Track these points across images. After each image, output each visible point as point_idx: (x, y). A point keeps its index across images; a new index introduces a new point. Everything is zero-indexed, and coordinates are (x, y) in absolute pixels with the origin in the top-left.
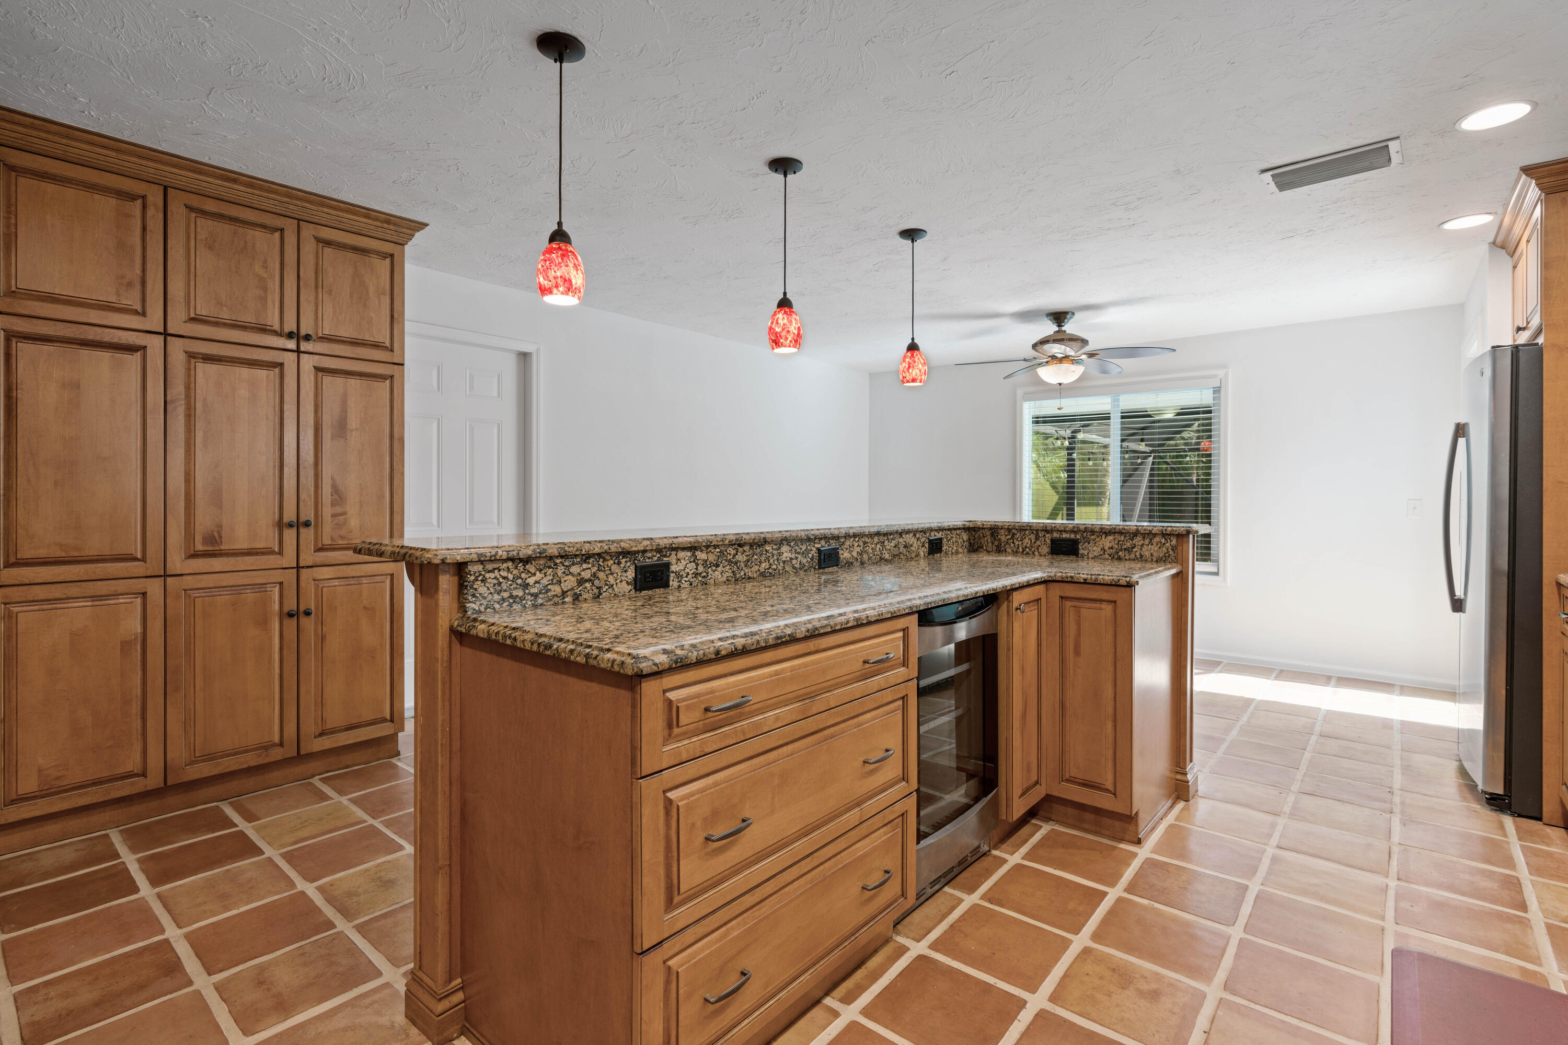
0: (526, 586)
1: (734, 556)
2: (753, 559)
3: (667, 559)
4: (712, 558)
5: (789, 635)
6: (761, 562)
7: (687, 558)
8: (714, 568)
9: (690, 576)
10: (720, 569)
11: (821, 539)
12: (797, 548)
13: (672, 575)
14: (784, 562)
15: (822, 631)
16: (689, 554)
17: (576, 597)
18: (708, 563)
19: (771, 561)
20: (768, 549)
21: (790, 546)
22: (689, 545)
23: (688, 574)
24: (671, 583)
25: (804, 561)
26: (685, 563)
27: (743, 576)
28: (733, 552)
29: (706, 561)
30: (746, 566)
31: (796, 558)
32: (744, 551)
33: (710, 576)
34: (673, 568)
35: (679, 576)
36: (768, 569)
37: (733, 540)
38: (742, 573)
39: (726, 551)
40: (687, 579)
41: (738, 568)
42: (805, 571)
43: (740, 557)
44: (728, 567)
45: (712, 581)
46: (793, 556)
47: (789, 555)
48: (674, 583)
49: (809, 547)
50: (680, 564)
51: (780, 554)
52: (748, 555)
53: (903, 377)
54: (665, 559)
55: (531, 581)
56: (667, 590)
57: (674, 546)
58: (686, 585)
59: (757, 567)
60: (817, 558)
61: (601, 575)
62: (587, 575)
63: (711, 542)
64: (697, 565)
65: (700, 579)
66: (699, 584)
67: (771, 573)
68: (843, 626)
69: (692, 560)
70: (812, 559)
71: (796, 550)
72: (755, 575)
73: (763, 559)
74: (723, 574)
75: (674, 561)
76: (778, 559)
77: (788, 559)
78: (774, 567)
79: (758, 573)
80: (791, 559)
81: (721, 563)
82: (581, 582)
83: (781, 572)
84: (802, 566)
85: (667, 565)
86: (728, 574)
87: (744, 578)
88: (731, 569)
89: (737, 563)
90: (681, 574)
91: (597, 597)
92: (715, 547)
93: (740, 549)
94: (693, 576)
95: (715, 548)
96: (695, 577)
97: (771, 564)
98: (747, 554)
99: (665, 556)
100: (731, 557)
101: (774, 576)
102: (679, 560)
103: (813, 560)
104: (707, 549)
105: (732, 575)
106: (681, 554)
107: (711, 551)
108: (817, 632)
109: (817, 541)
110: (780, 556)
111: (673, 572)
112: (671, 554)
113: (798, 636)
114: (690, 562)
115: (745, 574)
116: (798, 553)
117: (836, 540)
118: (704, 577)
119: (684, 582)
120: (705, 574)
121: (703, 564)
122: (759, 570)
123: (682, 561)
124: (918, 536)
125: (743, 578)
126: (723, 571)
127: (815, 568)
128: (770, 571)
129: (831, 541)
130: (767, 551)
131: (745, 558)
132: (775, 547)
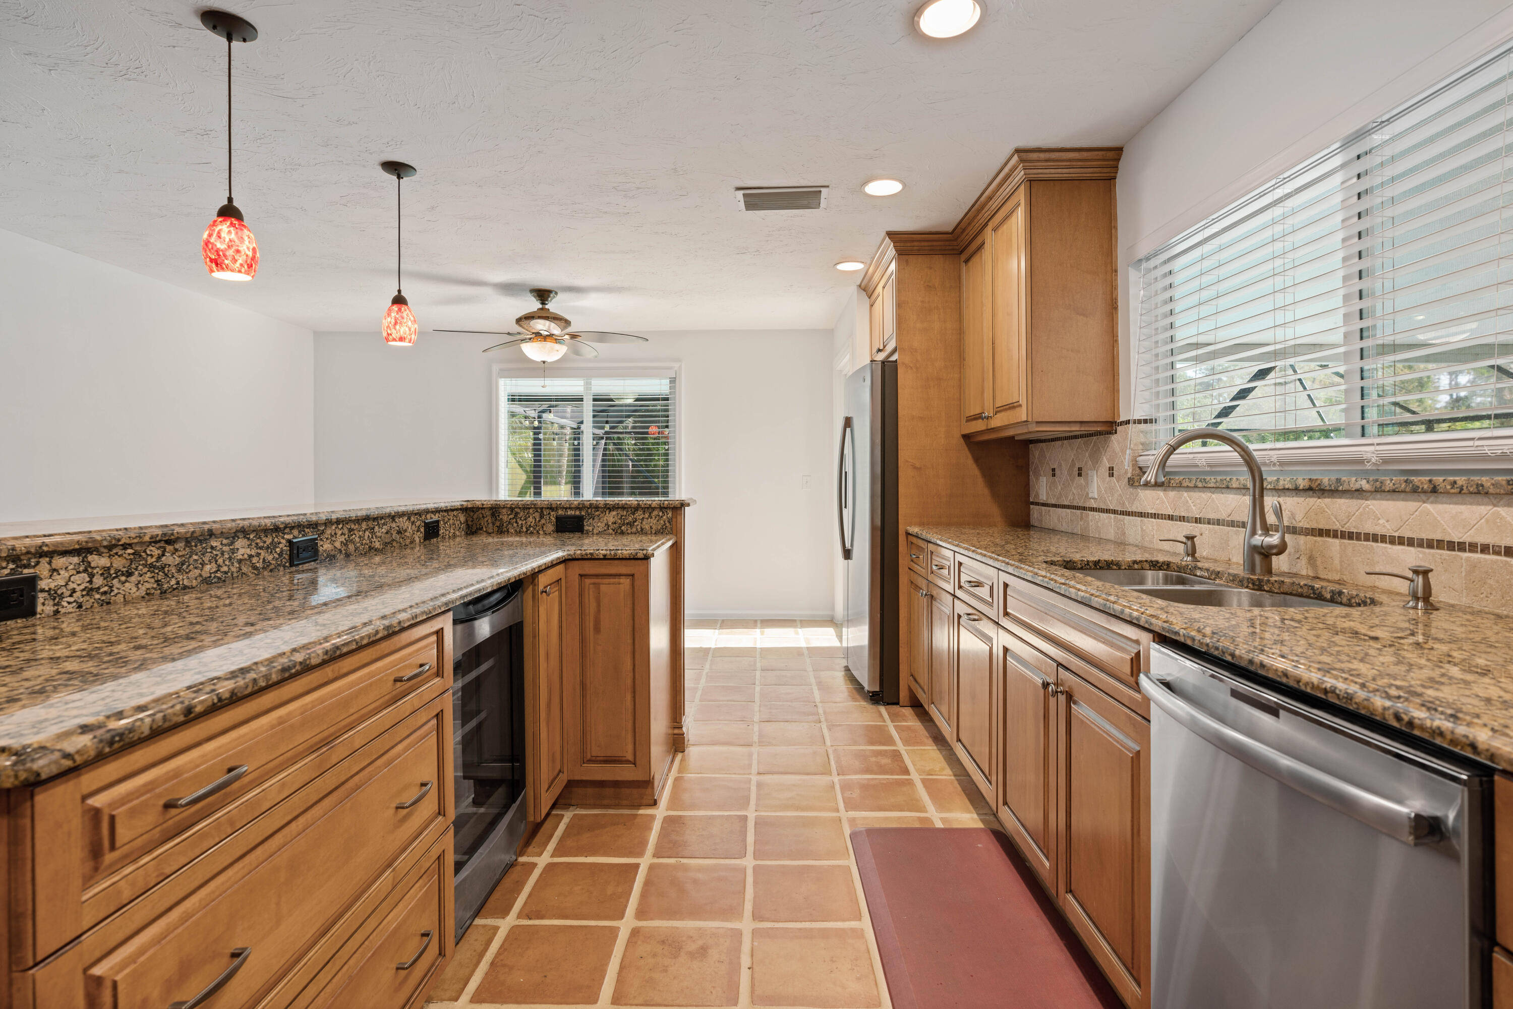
1: (159, 558)
2: (191, 560)
3: (32, 571)
4: (119, 563)
5: (301, 663)
6: (203, 564)
7: (70, 567)
8: (123, 578)
9: (78, 594)
10: (133, 579)
11: (292, 528)
12: (258, 541)
13: (41, 597)
14: (240, 561)
15: (345, 650)
16: (76, 560)
18: (112, 572)
19: (220, 561)
20: (214, 545)
21: (248, 539)
22: (77, 547)
23: (74, 591)
24: (39, 608)
25: (270, 558)
26: (67, 575)
27: (175, 586)
28: (156, 552)
29: (109, 568)
30: (179, 571)
31: (258, 555)
32: (176, 550)
33: (116, 591)
34: (43, 584)
35: (55, 595)
36: (216, 572)
37: (157, 535)
38: (173, 582)
39: (145, 551)
40: (71, 600)
41: (166, 575)
42: (271, 571)
43: (168, 559)
44: (149, 574)
45: (120, 598)
46: (253, 553)
47: (248, 551)
48: (44, 606)
49: (276, 540)
50: (57, 577)
51: (233, 551)
52: (183, 556)
53: (388, 334)
54: (26, 571)
56: (31, 621)
57: (45, 549)
58: (69, 609)
59: (197, 572)
60: (288, 553)
63: (119, 540)
64: (91, 576)
65: (97, 596)
66: (96, 605)
67: (219, 578)
68: (371, 640)
69: (81, 569)
70: (280, 555)
71: (257, 544)
72: (194, 583)
73: (206, 559)
74: (140, 586)
75: (46, 573)
76: (230, 559)
77: (246, 556)
78: (225, 569)
79: (199, 579)
80: (251, 556)
81: (136, 569)
83: (235, 575)
84: (267, 565)
85: (32, 581)
86: (148, 586)
87: (177, 588)
88: (153, 577)
89: (163, 568)
90: (59, 592)
92: (125, 546)
93: (169, 548)
94: (84, 593)
95: (125, 549)
96: (88, 594)
97: (219, 566)
98: (180, 553)
99: (27, 566)
100: (154, 559)
101: (224, 581)
102: (55, 570)
103: (282, 556)
104: (110, 550)
105: (155, 586)
106: (59, 562)
107: (116, 554)
108: (338, 653)
109: (287, 530)
110: (233, 553)
111: (43, 591)
112: (38, 563)
113: (314, 661)
114: (78, 572)
115: (178, 583)
116: (261, 548)
117: (313, 528)
118: (105, 593)
119: (65, 604)
120: (106, 589)
121: (102, 574)
122: (201, 575)
123: (62, 572)
124: (412, 519)
125: (174, 589)
126: (139, 582)
127: (284, 566)
128: (219, 575)
129: (306, 530)
130: (212, 548)
131: (178, 560)
132: (225, 541)
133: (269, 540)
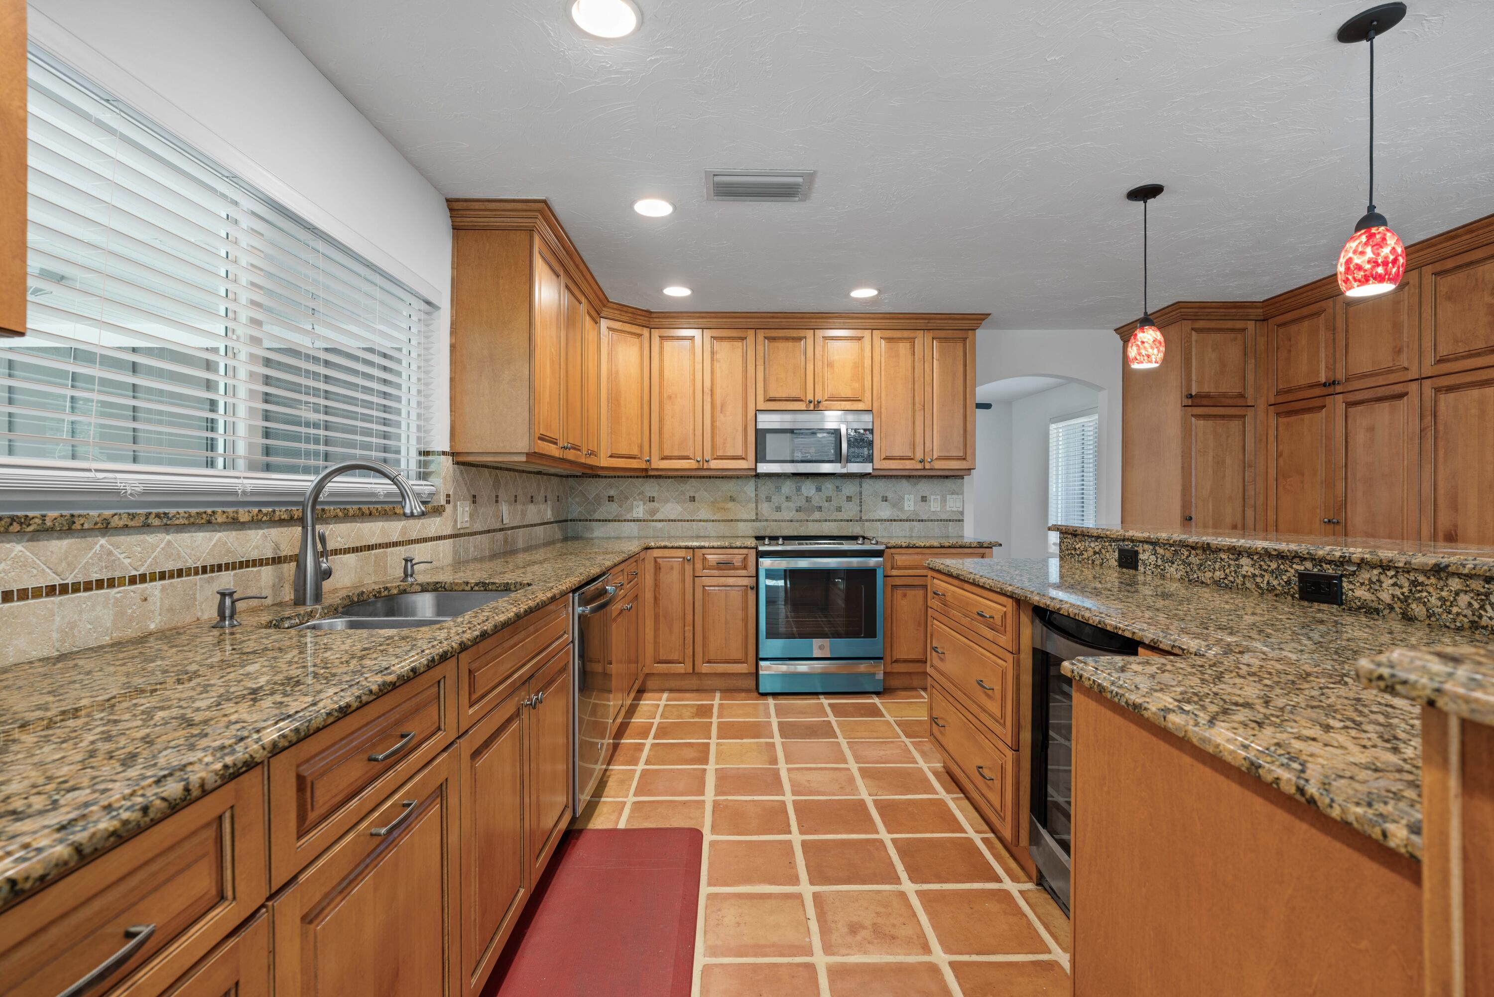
0: (1075, 549)
1: (1187, 557)
2: (1207, 564)
3: (1137, 548)
4: (1168, 555)
6: (1214, 569)
7: (1150, 551)
8: (1170, 564)
9: (1152, 566)
10: (1174, 566)
11: (1304, 559)
12: (1262, 563)
13: (1140, 562)
14: (1244, 577)
16: (1151, 547)
17: (1093, 561)
18: (1165, 558)
19: (1227, 571)
20: (1223, 557)
21: (1252, 559)
23: (1150, 564)
25: (1275, 583)
26: (1148, 554)
28: (1186, 553)
29: (1164, 556)
30: (1199, 569)
31: (1262, 576)
33: (1167, 570)
34: (1141, 556)
35: (1143, 563)
36: (1224, 579)
38: (1195, 576)
40: (1150, 568)
41: (1191, 569)
42: (1276, 595)
43: (1192, 559)
44: (1182, 566)
46: (1257, 572)
47: (1252, 570)
48: (1141, 568)
49: (1282, 567)
50: (1145, 555)
51: (1239, 566)
54: (1135, 548)
55: (1077, 547)
56: (1137, 573)
58: (1149, 572)
59: (1211, 574)
60: (1298, 584)
61: (1103, 551)
62: (1097, 549)
64: (1157, 558)
65: (1160, 570)
66: (1159, 575)
69: (1153, 553)
70: (1288, 582)
71: (1261, 566)
72: (1209, 582)
73: (1217, 566)
75: (1141, 551)
76: (1236, 572)
77: (1250, 574)
78: (1231, 579)
79: (1212, 580)
80: (1254, 576)
82: (1095, 553)
83: (1240, 587)
84: (1271, 589)
85: (1137, 553)
86: (1182, 573)
87: (1197, 581)
89: (1189, 564)
90: (1146, 562)
91: (1101, 565)
92: (1171, 545)
93: (1193, 552)
96: (1156, 568)
97: (1226, 575)
98: (1200, 557)
99: (1136, 546)
100: (1184, 557)
101: (1231, 588)
102: (1144, 550)
103: (1290, 584)
104: (1164, 546)
105: (1185, 575)
106: (1146, 546)
107: (1167, 548)
109: (1296, 560)
111: (1140, 559)
112: (1139, 545)
115: (1198, 578)
116: (1266, 571)
117: (1335, 565)
119: (1148, 569)
120: (1163, 567)
121: (1161, 559)
122: (1213, 578)
123: (1147, 552)
126: (1177, 569)
127: (1293, 597)
128: (1226, 581)
129: (1324, 565)
130: (1221, 559)
131: (1198, 562)
132: (1231, 556)
133: (1274, 565)
